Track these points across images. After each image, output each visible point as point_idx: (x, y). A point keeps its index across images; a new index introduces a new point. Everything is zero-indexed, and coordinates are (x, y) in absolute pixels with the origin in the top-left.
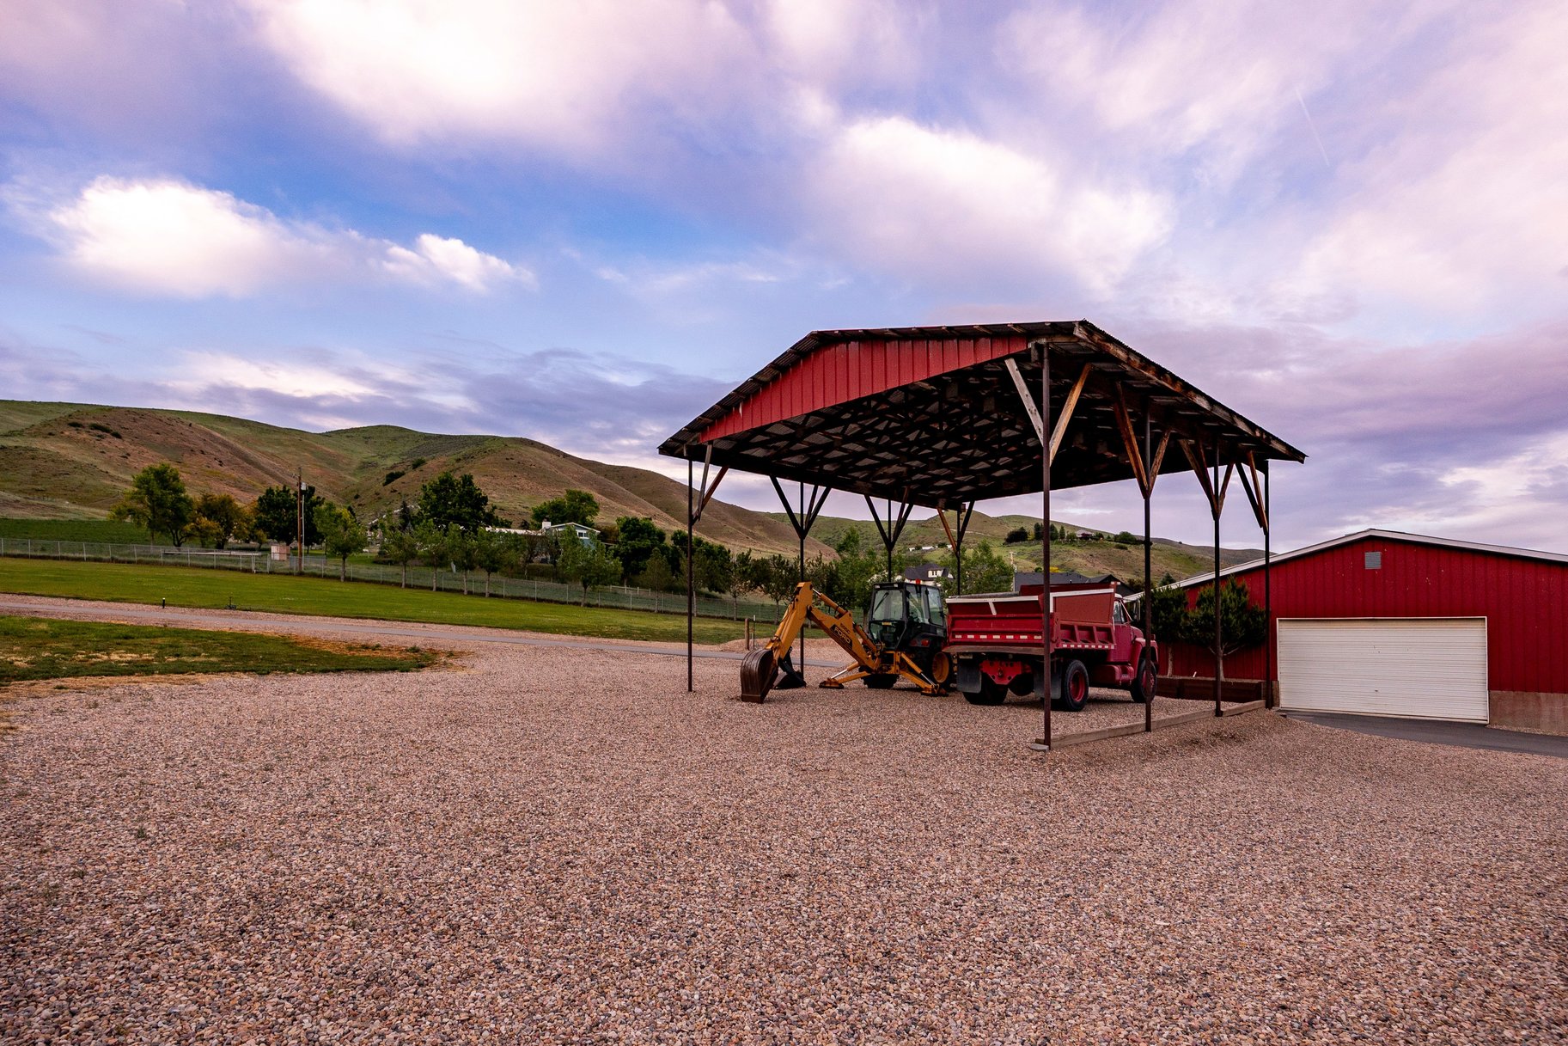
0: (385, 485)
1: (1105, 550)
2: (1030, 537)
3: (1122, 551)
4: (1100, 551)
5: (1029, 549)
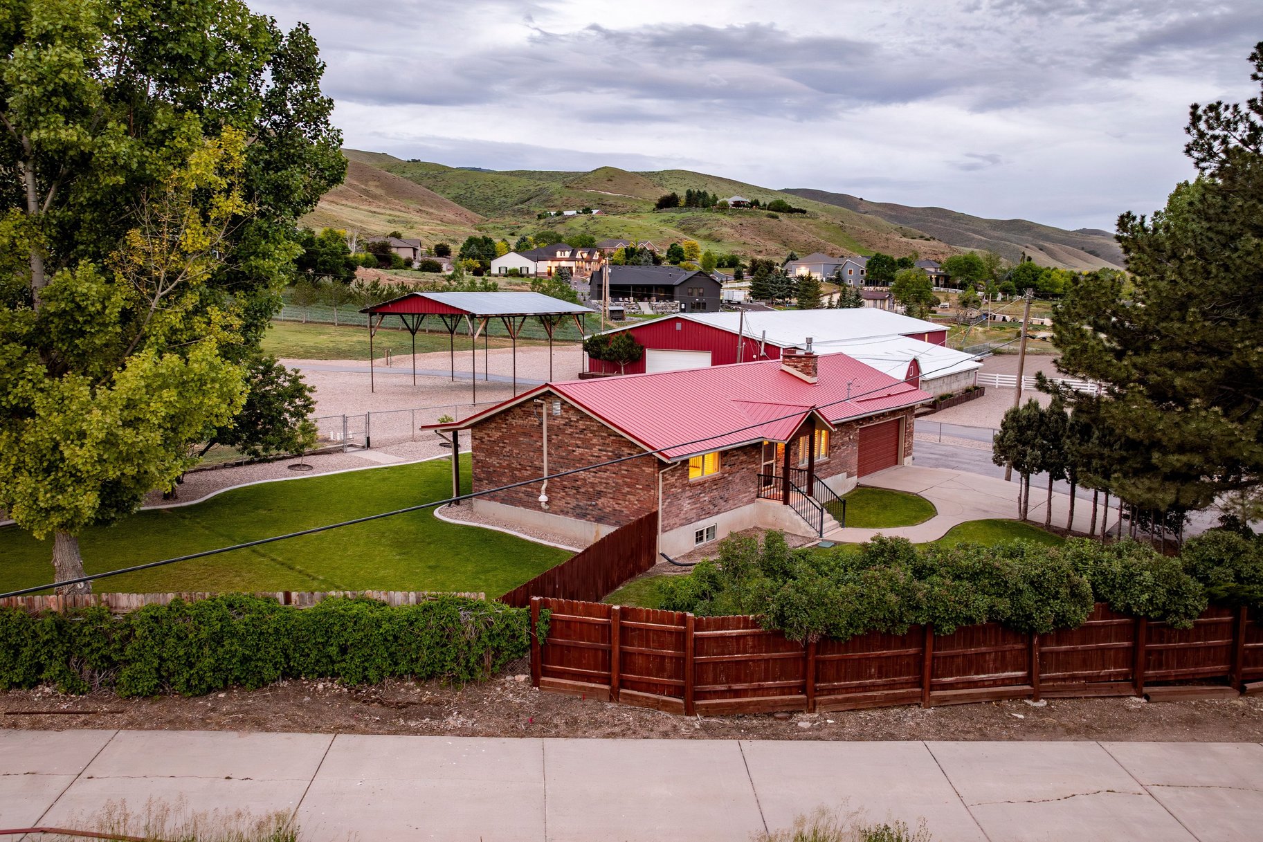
1: (756, 219)
2: (681, 204)
3: (772, 220)
4: (751, 220)
5: (679, 216)
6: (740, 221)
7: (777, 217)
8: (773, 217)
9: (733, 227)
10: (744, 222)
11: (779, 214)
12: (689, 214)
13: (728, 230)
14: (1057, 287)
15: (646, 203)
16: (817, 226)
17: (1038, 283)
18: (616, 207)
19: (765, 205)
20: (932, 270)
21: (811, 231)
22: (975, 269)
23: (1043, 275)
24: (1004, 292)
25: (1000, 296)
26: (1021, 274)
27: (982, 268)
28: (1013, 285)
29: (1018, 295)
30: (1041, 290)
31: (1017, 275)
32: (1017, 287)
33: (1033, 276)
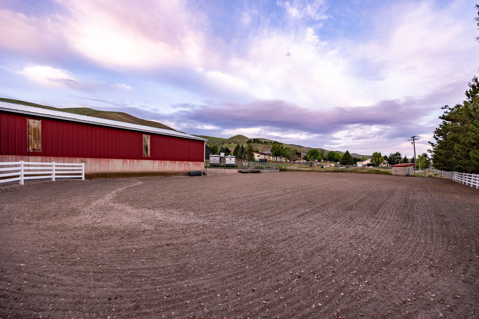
1: (269, 145)
2: (252, 142)
12: (253, 144)
15: (245, 142)
18: (239, 143)
19: (273, 143)
20: (305, 154)
22: (316, 153)
23: (336, 155)
24: (324, 160)
25: (322, 161)
26: (330, 154)
27: (319, 153)
28: (327, 158)
29: (329, 160)
30: (336, 159)
31: (328, 155)
32: (329, 158)
33: (333, 155)
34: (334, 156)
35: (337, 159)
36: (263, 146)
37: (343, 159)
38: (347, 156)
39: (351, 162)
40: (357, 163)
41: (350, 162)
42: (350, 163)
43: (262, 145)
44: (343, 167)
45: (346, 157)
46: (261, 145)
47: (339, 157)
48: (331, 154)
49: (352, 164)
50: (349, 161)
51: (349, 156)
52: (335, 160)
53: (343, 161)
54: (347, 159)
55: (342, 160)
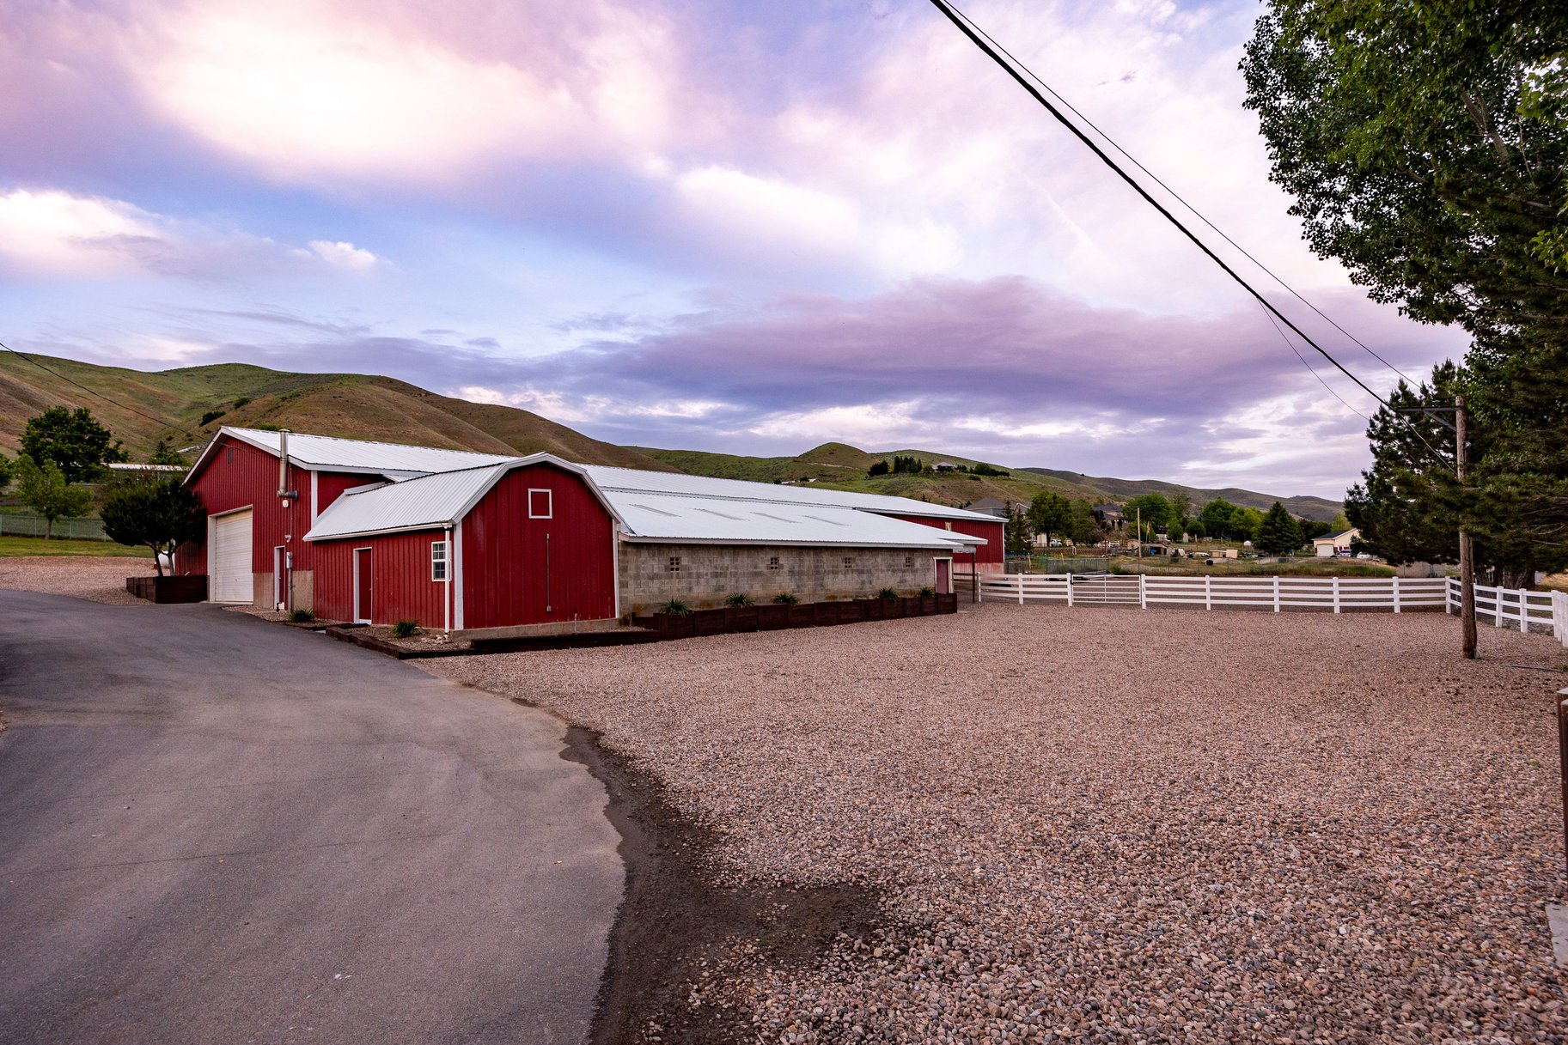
0: (201, 425)
1: (958, 481)
2: (890, 470)
5: (887, 482)
6: (942, 483)
7: (979, 479)
8: (974, 479)
9: (934, 489)
10: (946, 485)
11: (981, 477)
12: (896, 479)
13: (929, 491)
14: (1252, 525)
15: (861, 472)
16: (1019, 487)
17: (1230, 522)
18: (835, 477)
19: (971, 470)
20: (1114, 514)
21: (1013, 492)
22: (1159, 510)
23: (1235, 513)
24: (1191, 533)
25: (1186, 537)
26: (1210, 513)
27: (1168, 509)
28: (1202, 525)
29: (1208, 535)
30: (1235, 529)
31: (1206, 514)
32: (1207, 527)
33: (1224, 514)
34: (1227, 518)
35: (1241, 527)
36: (937, 484)
37: (1264, 532)
38: (1278, 519)
39: (1294, 539)
40: (1316, 543)
41: (1289, 542)
42: (1288, 544)
43: (931, 481)
44: (1269, 561)
45: (1273, 525)
46: (927, 481)
47: (1249, 523)
48: (1214, 511)
49: (1297, 548)
50: (1285, 536)
51: (1283, 520)
52: (1234, 533)
53: (1266, 539)
54: (1280, 531)
55: (1259, 536)
